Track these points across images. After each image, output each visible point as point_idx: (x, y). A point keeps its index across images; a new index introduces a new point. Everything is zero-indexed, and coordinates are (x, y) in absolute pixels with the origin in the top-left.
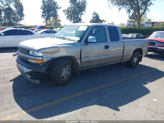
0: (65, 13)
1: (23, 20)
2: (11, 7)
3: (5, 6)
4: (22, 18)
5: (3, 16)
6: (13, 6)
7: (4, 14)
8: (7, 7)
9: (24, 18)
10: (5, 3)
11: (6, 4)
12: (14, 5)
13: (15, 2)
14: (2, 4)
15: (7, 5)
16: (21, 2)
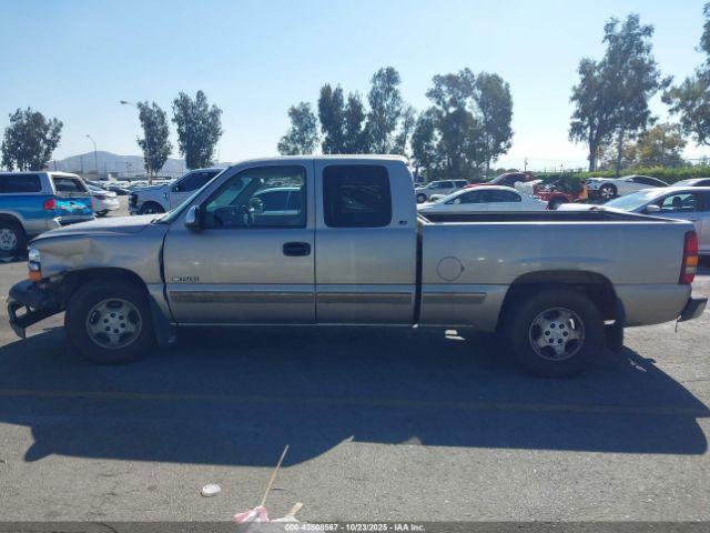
0: (673, 106)
1: (505, 152)
2: (467, 109)
3: (446, 108)
4: (502, 145)
5: (435, 143)
6: (475, 103)
7: (440, 138)
8: (452, 110)
9: (509, 146)
10: (447, 99)
11: (451, 100)
12: (477, 100)
13: (483, 90)
14: (438, 103)
15: (453, 103)
16: (507, 85)
